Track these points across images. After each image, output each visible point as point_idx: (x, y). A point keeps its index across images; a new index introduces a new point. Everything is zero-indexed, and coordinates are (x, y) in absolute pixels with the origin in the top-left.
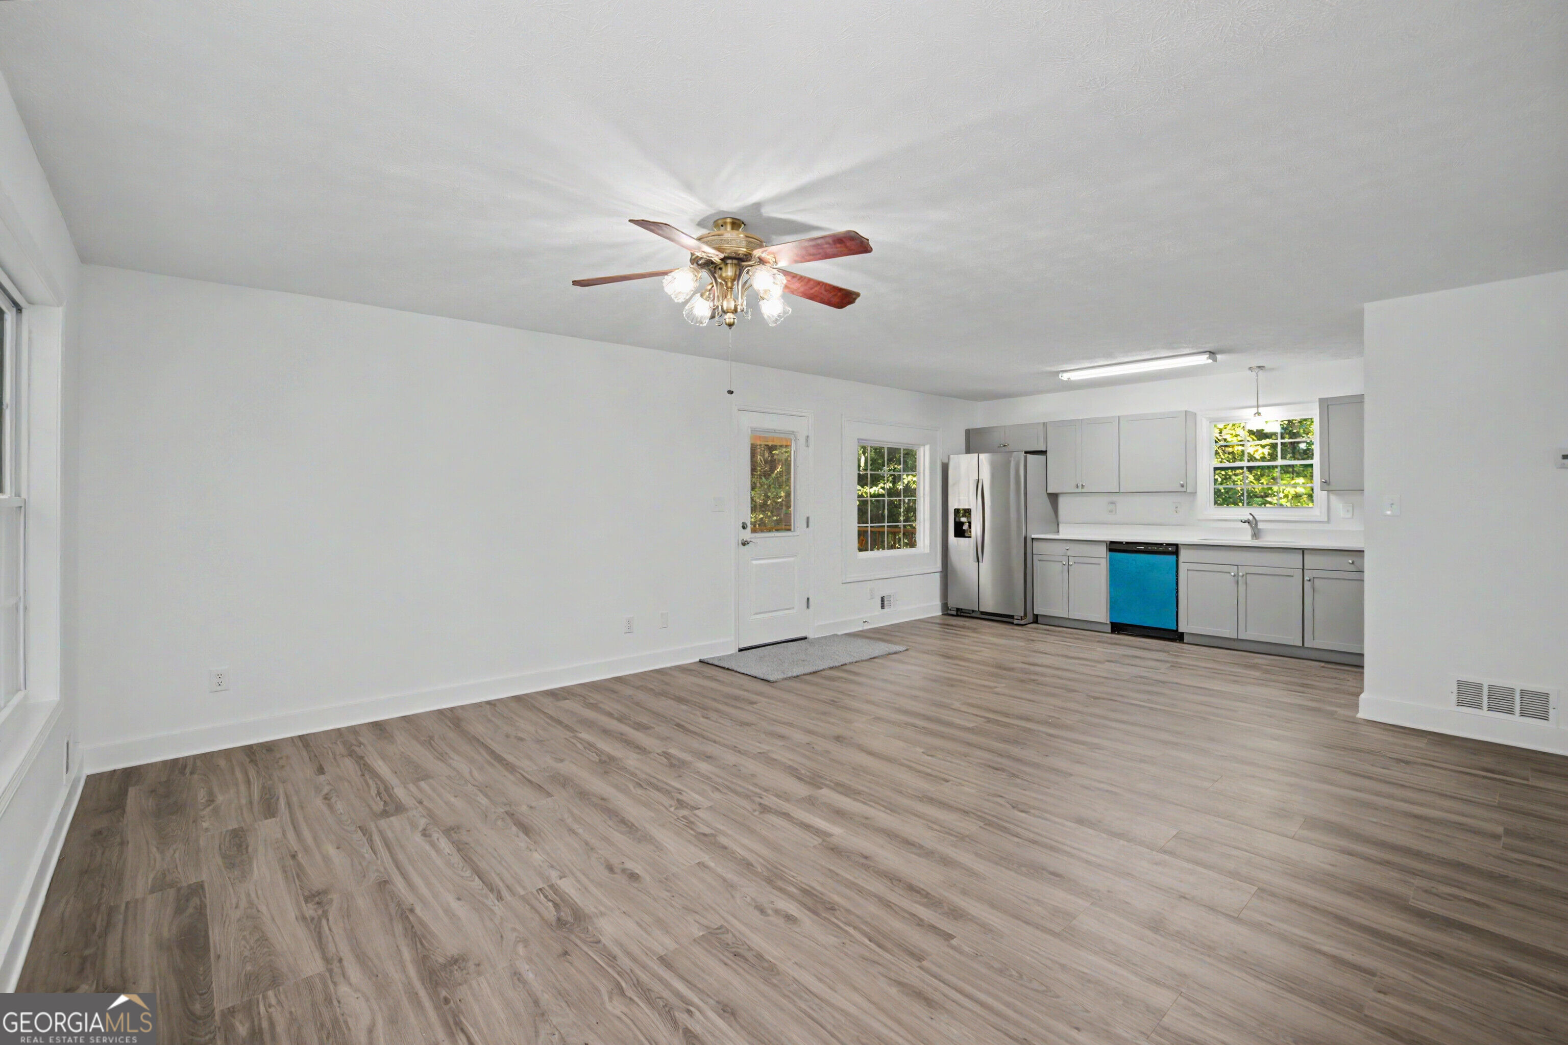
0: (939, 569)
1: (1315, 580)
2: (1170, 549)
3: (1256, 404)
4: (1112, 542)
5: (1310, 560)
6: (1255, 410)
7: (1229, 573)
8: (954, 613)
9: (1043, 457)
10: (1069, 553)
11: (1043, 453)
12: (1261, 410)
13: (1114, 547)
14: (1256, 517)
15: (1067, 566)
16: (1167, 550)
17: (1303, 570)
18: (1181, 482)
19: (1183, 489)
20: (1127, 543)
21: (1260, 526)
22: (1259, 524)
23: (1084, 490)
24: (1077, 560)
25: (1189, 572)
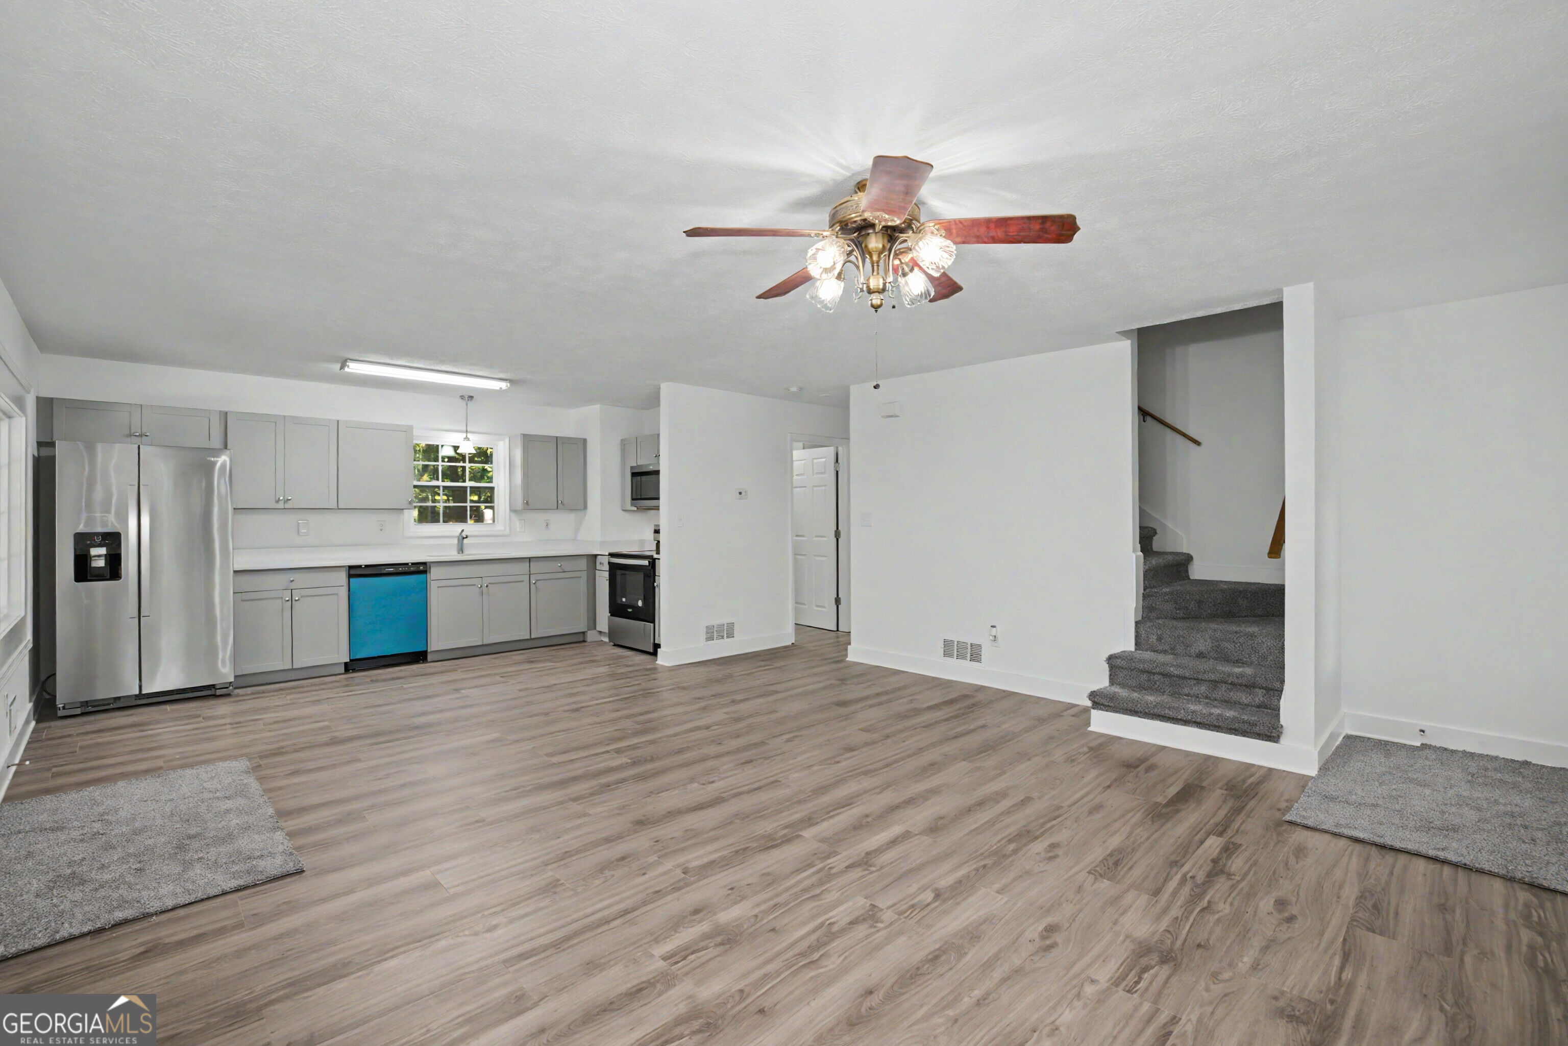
1: (538, 582)
2: (421, 568)
3: (465, 429)
4: (351, 567)
5: (536, 567)
6: (464, 435)
7: (475, 585)
10: (293, 586)
12: (469, 436)
13: (355, 572)
15: (290, 602)
16: (418, 570)
17: (530, 574)
20: (366, 566)
23: (287, 506)
24: (305, 592)
25: (439, 589)
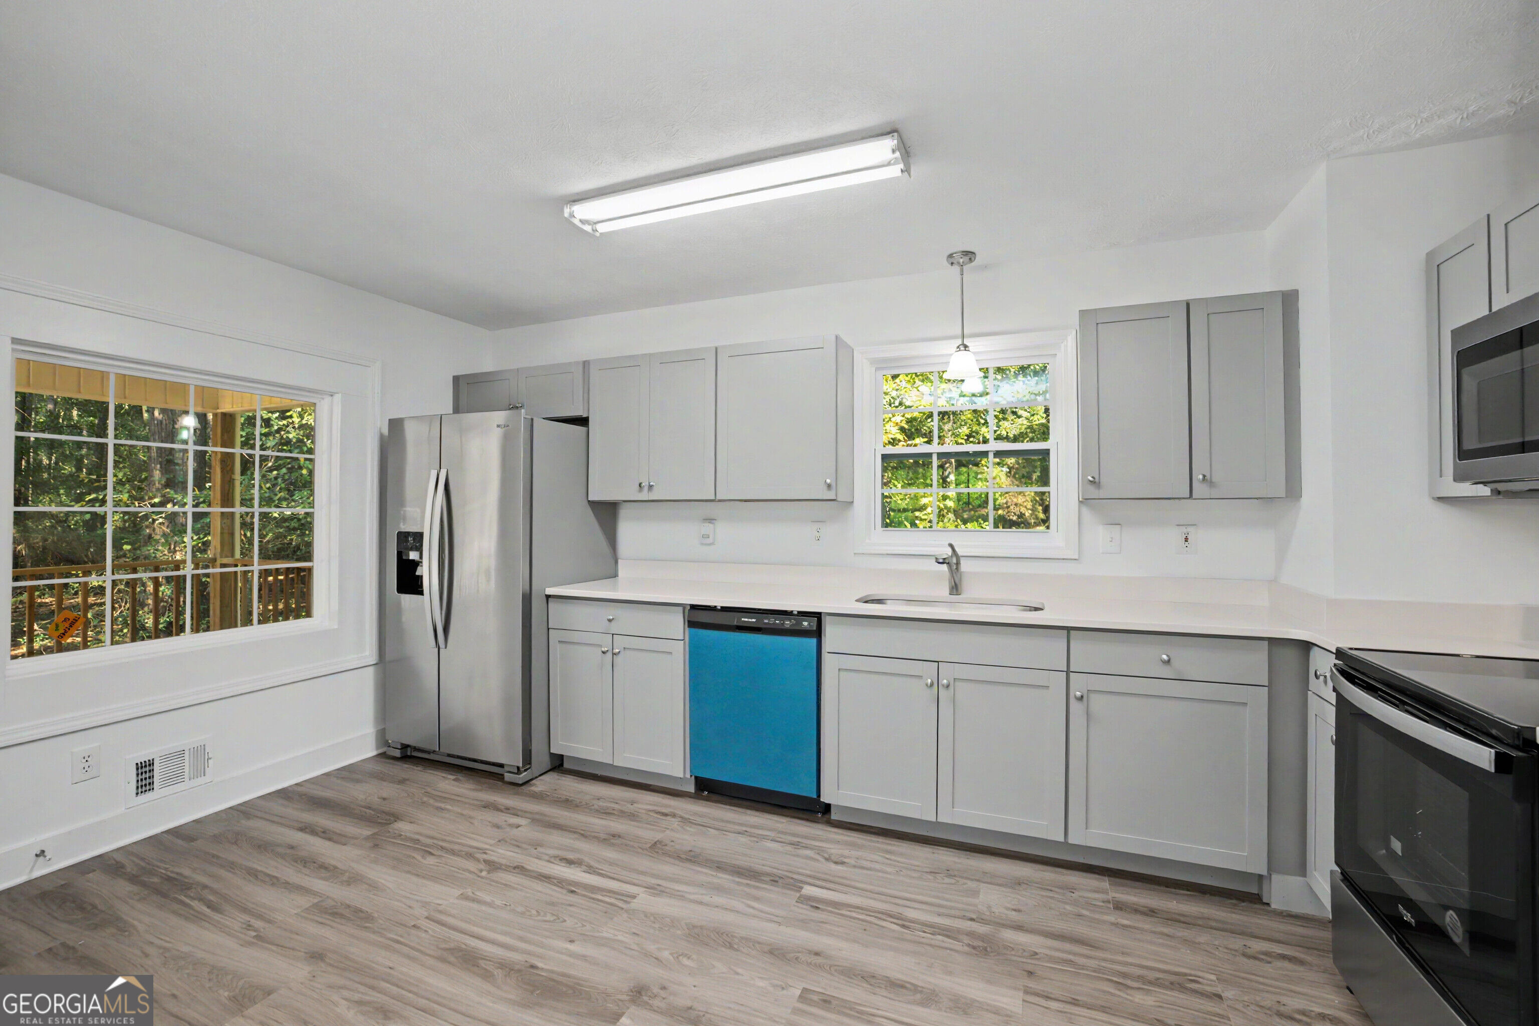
0: (373, 659)
1: (1093, 696)
2: (805, 624)
4: (694, 607)
5: (1081, 653)
7: (920, 677)
8: (398, 753)
9: (581, 429)
10: (614, 628)
11: (583, 421)
13: (698, 616)
14: (957, 549)
15: (609, 655)
16: (799, 627)
17: (1068, 672)
18: (828, 481)
19: (831, 495)
20: (725, 609)
21: (965, 566)
22: (962, 561)
23: (653, 497)
24: (628, 642)
25: (842, 673)
